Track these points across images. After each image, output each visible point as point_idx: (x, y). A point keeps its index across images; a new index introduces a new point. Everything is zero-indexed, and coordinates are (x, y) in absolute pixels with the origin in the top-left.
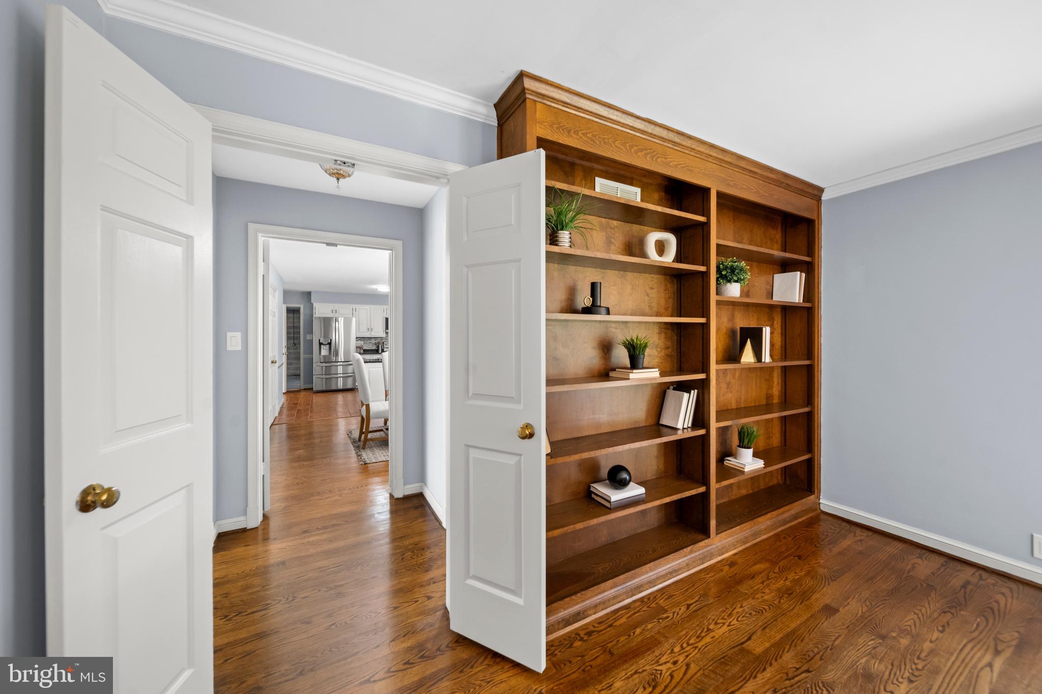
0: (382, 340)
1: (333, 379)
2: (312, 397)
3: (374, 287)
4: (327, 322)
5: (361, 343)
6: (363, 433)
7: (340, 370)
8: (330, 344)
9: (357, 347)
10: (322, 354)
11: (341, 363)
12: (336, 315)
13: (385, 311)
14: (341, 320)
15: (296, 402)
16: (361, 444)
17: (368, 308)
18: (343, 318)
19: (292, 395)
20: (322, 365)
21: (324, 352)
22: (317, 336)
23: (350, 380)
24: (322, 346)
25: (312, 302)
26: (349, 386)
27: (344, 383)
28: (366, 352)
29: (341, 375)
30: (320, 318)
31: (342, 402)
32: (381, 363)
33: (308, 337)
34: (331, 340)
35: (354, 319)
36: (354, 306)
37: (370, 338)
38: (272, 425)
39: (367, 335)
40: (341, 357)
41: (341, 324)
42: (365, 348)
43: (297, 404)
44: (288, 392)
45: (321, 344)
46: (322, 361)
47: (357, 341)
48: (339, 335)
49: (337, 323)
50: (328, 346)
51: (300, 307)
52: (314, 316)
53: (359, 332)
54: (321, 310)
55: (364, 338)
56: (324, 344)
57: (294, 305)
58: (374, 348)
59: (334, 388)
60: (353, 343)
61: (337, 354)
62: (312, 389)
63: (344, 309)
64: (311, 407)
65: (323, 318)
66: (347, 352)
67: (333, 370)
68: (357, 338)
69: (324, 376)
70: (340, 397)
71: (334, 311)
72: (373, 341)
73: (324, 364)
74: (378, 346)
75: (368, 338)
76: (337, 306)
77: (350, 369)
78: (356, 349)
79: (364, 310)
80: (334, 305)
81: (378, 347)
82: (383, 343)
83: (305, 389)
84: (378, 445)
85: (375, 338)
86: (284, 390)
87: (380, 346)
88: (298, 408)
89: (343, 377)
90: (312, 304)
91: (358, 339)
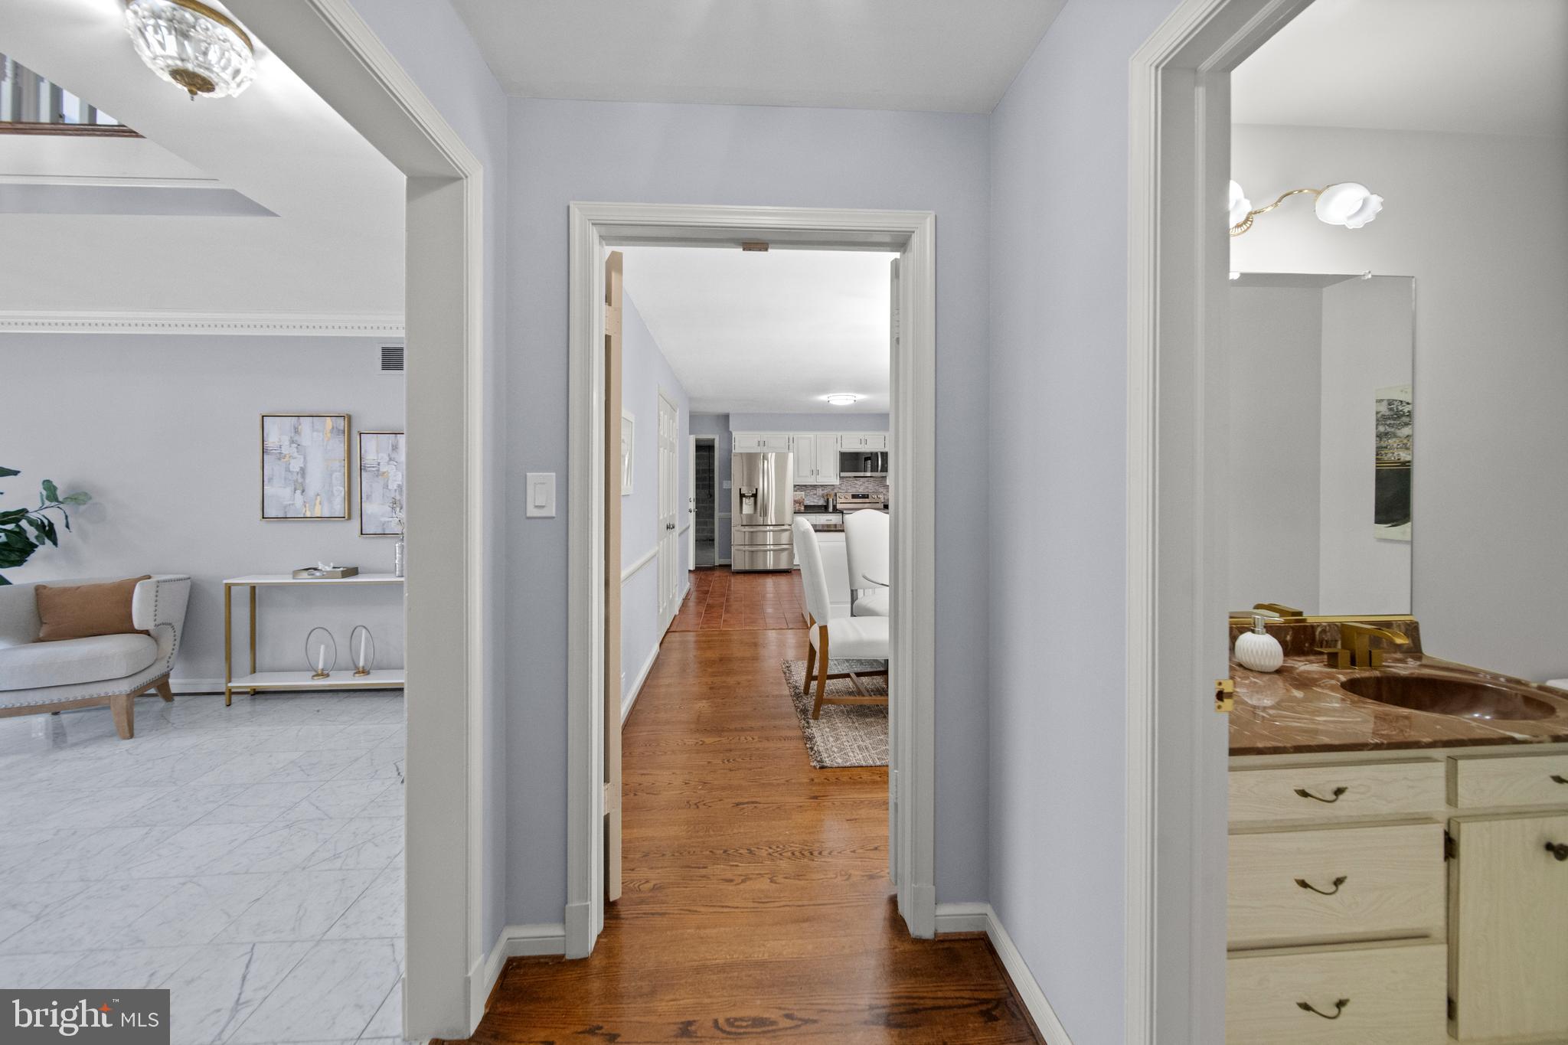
0: (833, 490)
1: (759, 553)
2: (730, 581)
3: (823, 398)
4: (752, 461)
5: (801, 494)
6: (815, 678)
7: (770, 538)
8: (755, 496)
9: (795, 502)
10: (744, 513)
11: (771, 528)
12: (765, 450)
13: (839, 439)
14: (772, 457)
15: (706, 589)
16: (810, 702)
17: (812, 436)
18: (774, 454)
19: (702, 575)
20: (745, 530)
21: (747, 508)
22: (737, 484)
23: (784, 556)
24: (744, 499)
25: (730, 430)
26: (783, 566)
27: (777, 559)
28: (810, 509)
29: (772, 547)
30: (741, 454)
31: (772, 595)
32: (842, 535)
33: (725, 486)
34: (757, 490)
35: (791, 455)
36: (791, 434)
37: (815, 487)
38: (667, 632)
39: (811, 481)
40: (771, 519)
41: (770, 465)
42: (808, 502)
43: (707, 592)
44: (698, 570)
45: (742, 496)
46: (745, 523)
47: (795, 491)
48: (768, 484)
49: (766, 462)
50: (752, 499)
51: (714, 439)
52: (733, 451)
53: (799, 476)
54: (743, 441)
55: (805, 486)
56: (747, 497)
57: (705, 436)
58: (821, 502)
59: (760, 567)
60: (790, 495)
61: (765, 513)
62: (731, 565)
63: (777, 439)
64: (727, 600)
65: (747, 454)
66: (779, 511)
67: (759, 540)
68: (795, 486)
69: (747, 548)
70: (770, 582)
71: (762, 444)
72: (820, 492)
73: (747, 529)
74: (828, 499)
75: (811, 486)
76: (765, 435)
77: (785, 537)
78: (794, 504)
79: (806, 439)
80: (762, 433)
81: (827, 501)
82: (836, 495)
83: (720, 566)
84: (843, 712)
85: (822, 486)
86: (692, 567)
87: (831, 500)
88: (709, 601)
89: (774, 550)
90: (731, 433)
91: (798, 487)
